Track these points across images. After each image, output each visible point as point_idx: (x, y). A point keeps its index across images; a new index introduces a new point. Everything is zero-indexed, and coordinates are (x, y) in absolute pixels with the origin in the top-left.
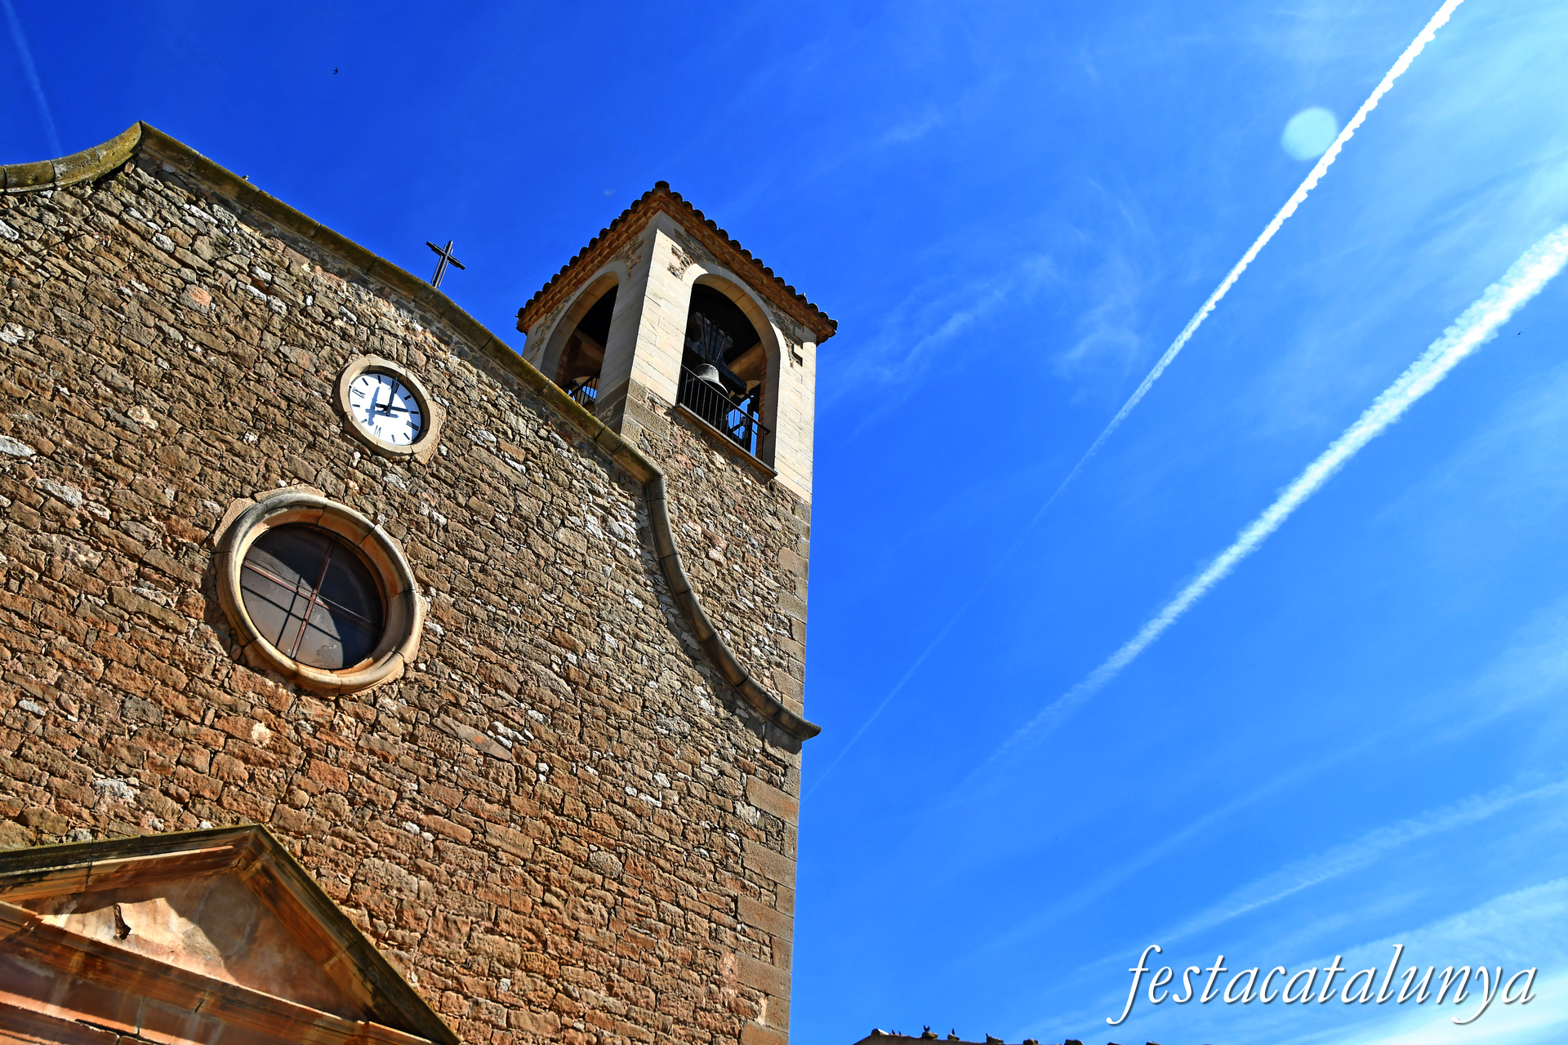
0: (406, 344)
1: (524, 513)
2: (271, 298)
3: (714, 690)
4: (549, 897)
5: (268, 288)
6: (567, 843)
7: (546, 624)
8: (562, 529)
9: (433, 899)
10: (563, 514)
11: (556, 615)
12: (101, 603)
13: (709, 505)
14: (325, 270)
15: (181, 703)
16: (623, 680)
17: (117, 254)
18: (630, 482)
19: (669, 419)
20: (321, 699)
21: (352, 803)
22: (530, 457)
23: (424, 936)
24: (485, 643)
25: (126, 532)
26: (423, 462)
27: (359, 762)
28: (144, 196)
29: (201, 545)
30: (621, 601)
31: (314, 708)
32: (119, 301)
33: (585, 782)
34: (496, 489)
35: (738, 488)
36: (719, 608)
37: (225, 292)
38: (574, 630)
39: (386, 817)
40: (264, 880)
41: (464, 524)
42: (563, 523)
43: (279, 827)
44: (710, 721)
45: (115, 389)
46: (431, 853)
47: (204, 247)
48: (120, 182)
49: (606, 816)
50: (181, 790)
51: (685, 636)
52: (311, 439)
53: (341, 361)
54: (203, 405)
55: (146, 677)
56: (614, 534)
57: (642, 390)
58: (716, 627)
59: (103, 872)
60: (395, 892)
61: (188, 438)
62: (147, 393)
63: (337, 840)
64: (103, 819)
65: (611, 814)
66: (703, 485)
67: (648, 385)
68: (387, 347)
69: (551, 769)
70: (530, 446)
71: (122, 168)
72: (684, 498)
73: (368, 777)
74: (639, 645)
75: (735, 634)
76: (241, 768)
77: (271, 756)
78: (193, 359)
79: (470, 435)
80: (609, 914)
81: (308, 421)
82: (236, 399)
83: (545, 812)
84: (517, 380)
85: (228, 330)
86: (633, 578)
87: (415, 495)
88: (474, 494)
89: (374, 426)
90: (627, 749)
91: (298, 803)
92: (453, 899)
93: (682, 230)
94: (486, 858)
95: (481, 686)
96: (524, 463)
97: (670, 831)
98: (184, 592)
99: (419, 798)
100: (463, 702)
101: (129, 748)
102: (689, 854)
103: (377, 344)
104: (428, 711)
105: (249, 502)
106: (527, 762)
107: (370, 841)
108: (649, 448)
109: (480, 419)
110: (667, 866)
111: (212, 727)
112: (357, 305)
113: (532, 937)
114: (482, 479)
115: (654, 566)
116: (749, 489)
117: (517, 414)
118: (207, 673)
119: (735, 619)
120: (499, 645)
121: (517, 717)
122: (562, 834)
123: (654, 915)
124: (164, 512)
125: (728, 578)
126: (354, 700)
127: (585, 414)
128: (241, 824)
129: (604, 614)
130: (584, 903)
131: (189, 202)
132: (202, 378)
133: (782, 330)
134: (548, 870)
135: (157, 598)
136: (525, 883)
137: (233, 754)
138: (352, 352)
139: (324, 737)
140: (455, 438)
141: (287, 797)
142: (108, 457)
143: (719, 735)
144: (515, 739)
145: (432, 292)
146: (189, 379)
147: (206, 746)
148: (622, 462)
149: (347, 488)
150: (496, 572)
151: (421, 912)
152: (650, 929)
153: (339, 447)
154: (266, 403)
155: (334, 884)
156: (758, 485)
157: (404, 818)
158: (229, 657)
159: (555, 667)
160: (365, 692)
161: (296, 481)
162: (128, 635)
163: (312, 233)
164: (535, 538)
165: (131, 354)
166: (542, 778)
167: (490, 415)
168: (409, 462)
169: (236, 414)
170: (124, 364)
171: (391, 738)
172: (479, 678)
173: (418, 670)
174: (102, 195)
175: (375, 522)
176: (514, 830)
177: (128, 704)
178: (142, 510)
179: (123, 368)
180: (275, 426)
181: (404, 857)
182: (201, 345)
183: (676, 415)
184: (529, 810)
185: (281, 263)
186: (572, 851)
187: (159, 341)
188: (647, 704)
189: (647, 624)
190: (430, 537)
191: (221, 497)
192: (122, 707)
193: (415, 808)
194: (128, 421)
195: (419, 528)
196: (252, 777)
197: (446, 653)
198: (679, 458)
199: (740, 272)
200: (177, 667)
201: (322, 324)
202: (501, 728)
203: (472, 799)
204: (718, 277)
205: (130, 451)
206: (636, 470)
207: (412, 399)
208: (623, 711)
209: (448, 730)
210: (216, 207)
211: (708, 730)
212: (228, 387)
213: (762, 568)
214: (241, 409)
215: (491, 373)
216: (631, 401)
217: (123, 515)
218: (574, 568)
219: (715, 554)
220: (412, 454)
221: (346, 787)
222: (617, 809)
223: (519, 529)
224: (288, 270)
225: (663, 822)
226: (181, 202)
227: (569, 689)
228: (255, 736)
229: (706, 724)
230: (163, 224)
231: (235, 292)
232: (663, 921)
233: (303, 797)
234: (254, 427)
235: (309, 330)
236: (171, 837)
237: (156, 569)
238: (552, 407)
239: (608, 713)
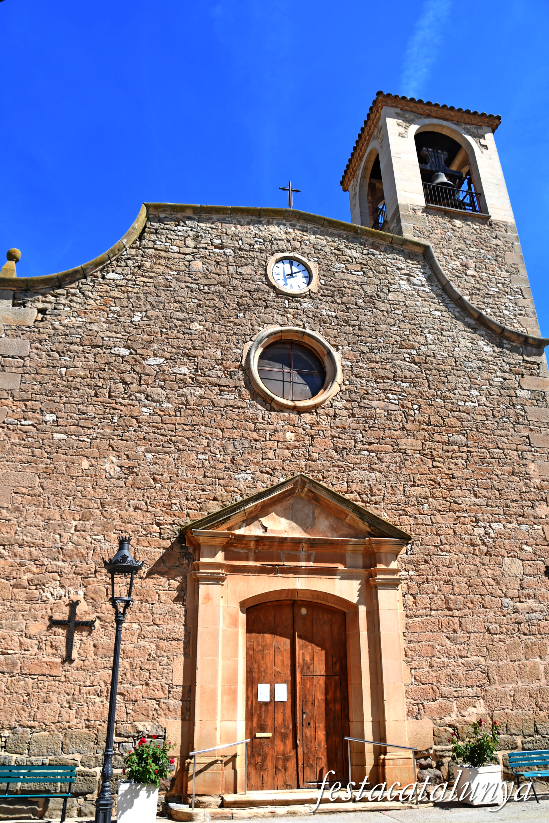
0: (289, 241)
1: (369, 294)
2: (225, 250)
3: (489, 340)
4: (435, 464)
5: (222, 247)
6: (437, 437)
7: (396, 341)
8: (390, 294)
9: (384, 480)
10: (388, 286)
11: (400, 336)
12: (211, 408)
13: (460, 249)
14: (241, 225)
15: (255, 435)
16: (442, 353)
17: (159, 264)
18: (416, 255)
19: (425, 214)
20: (309, 413)
21: (336, 451)
22: (363, 266)
23: (384, 496)
24: (371, 361)
25: (209, 376)
26: (316, 292)
27: (334, 433)
28: (158, 234)
29: (239, 369)
30: (429, 315)
31: (308, 418)
32: (168, 283)
33: (437, 407)
34: (353, 289)
35: (472, 233)
36: (481, 299)
37: (206, 258)
38: (410, 338)
39: (352, 452)
40: (311, 494)
41: (344, 311)
42: (389, 291)
43: (310, 471)
44: (492, 356)
45: (182, 320)
46: (376, 461)
47: (190, 242)
48: (147, 233)
49: (452, 419)
50: (267, 469)
51: (467, 319)
52: (265, 304)
53: (264, 263)
54: (217, 311)
55: (238, 430)
56: (416, 285)
57: (406, 207)
58: (481, 309)
59: (250, 510)
60: (366, 482)
61: (216, 327)
62: (194, 316)
63: (335, 468)
64: (243, 490)
65: (454, 417)
66: (453, 240)
67: (409, 202)
68: (281, 247)
69: (420, 406)
70: (361, 261)
71: (145, 226)
72: (445, 251)
73: (340, 438)
74: (444, 333)
75: (492, 308)
76: (287, 453)
77: (297, 444)
78: (205, 293)
79: (332, 269)
80: (466, 462)
81: (261, 297)
82: (229, 302)
83: (422, 426)
84: (344, 232)
85: (214, 273)
86: (432, 302)
87: (318, 308)
88: (343, 296)
89: (289, 285)
90: (453, 385)
91: (314, 459)
92: (392, 477)
93: (399, 111)
94: (402, 456)
95: (376, 381)
96: (361, 270)
97: (486, 415)
98: (240, 391)
99: (364, 439)
100: (370, 391)
101: (242, 460)
102: (498, 423)
103: (276, 248)
104: (356, 401)
105: (250, 343)
106: (407, 407)
107: (349, 465)
108: (420, 235)
109: (334, 259)
110: (488, 432)
111: (270, 440)
112: (261, 234)
113: (432, 483)
114: (345, 287)
115: (440, 292)
116: (478, 231)
117: (350, 249)
118: (260, 420)
119: (491, 301)
120: (378, 360)
121: (397, 389)
122: (433, 434)
123: (488, 456)
124: (220, 362)
125: (481, 281)
126: (323, 408)
127: (382, 234)
128: (295, 475)
129: (422, 325)
130: (453, 461)
131: (176, 226)
132: (212, 299)
133: (470, 135)
134: (431, 452)
135: (230, 397)
136: (422, 461)
137: (282, 448)
138: (267, 257)
139: (316, 428)
140: (325, 274)
141: (309, 458)
142: (190, 349)
143: (499, 362)
144: (399, 399)
145: (290, 211)
146: (207, 302)
147: (270, 449)
148: (407, 248)
149: (288, 318)
150: (366, 327)
151: (380, 487)
152: (488, 463)
153: (278, 302)
154: (241, 297)
155: (339, 487)
156: (483, 226)
157: (361, 450)
158: (267, 410)
159: (407, 359)
160: (326, 403)
161: (265, 325)
162: (225, 417)
163: (229, 212)
164: (379, 304)
165: (181, 303)
166: (417, 412)
167: (338, 255)
168: (310, 295)
169: (231, 308)
170: (181, 308)
171: (344, 419)
172: (374, 378)
173: (345, 385)
174: (143, 242)
175: (305, 328)
176: (411, 439)
177: (236, 443)
178: (211, 365)
179: (181, 310)
180: (248, 305)
181: (366, 466)
182: (206, 285)
183: (428, 210)
184: (415, 428)
185: (222, 232)
186: (440, 440)
187: (189, 292)
188: (457, 360)
189: (446, 322)
190: (331, 324)
191: (239, 346)
192: (234, 445)
193: (364, 444)
194: (192, 331)
195: (325, 322)
196: (293, 455)
197: (356, 373)
198: (436, 232)
199: (437, 116)
200: (248, 421)
201: (250, 251)
202: (391, 396)
203: (387, 432)
204: (427, 125)
205: (197, 343)
206: (416, 249)
207: (301, 265)
208: (446, 367)
209: (367, 406)
210: (187, 222)
211: (492, 361)
212: (223, 298)
213: (497, 269)
214: (232, 305)
215: (331, 235)
216: (403, 215)
217: (205, 370)
218: (402, 310)
219: (470, 272)
220: (310, 290)
221: (332, 446)
222: (456, 414)
223: (370, 302)
224: (226, 234)
225: (481, 413)
226: (174, 228)
227: (417, 367)
228: (288, 438)
229: (490, 358)
230: (170, 241)
231: (210, 255)
232: (494, 458)
233: (315, 456)
234: (240, 310)
235: (245, 256)
236: (271, 489)
237: (226, 386)
238: (365, 237)
239: (439, 371)
